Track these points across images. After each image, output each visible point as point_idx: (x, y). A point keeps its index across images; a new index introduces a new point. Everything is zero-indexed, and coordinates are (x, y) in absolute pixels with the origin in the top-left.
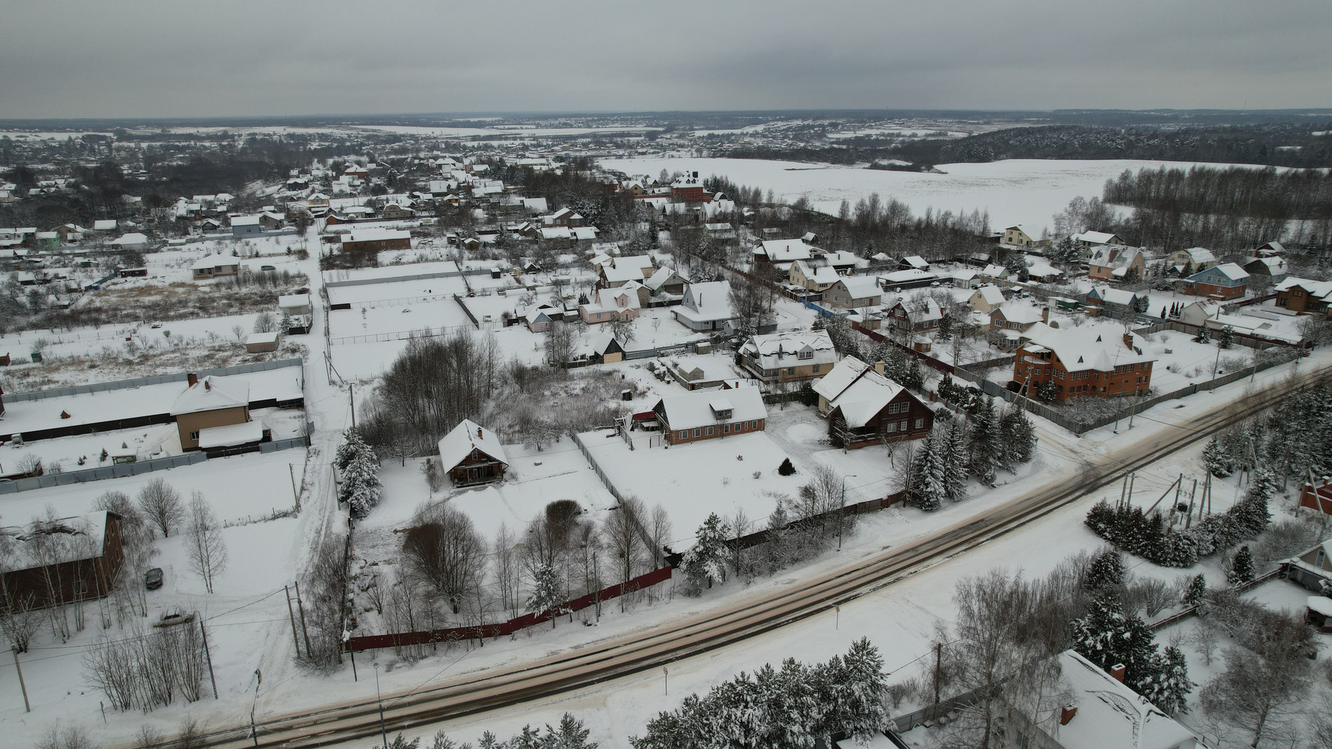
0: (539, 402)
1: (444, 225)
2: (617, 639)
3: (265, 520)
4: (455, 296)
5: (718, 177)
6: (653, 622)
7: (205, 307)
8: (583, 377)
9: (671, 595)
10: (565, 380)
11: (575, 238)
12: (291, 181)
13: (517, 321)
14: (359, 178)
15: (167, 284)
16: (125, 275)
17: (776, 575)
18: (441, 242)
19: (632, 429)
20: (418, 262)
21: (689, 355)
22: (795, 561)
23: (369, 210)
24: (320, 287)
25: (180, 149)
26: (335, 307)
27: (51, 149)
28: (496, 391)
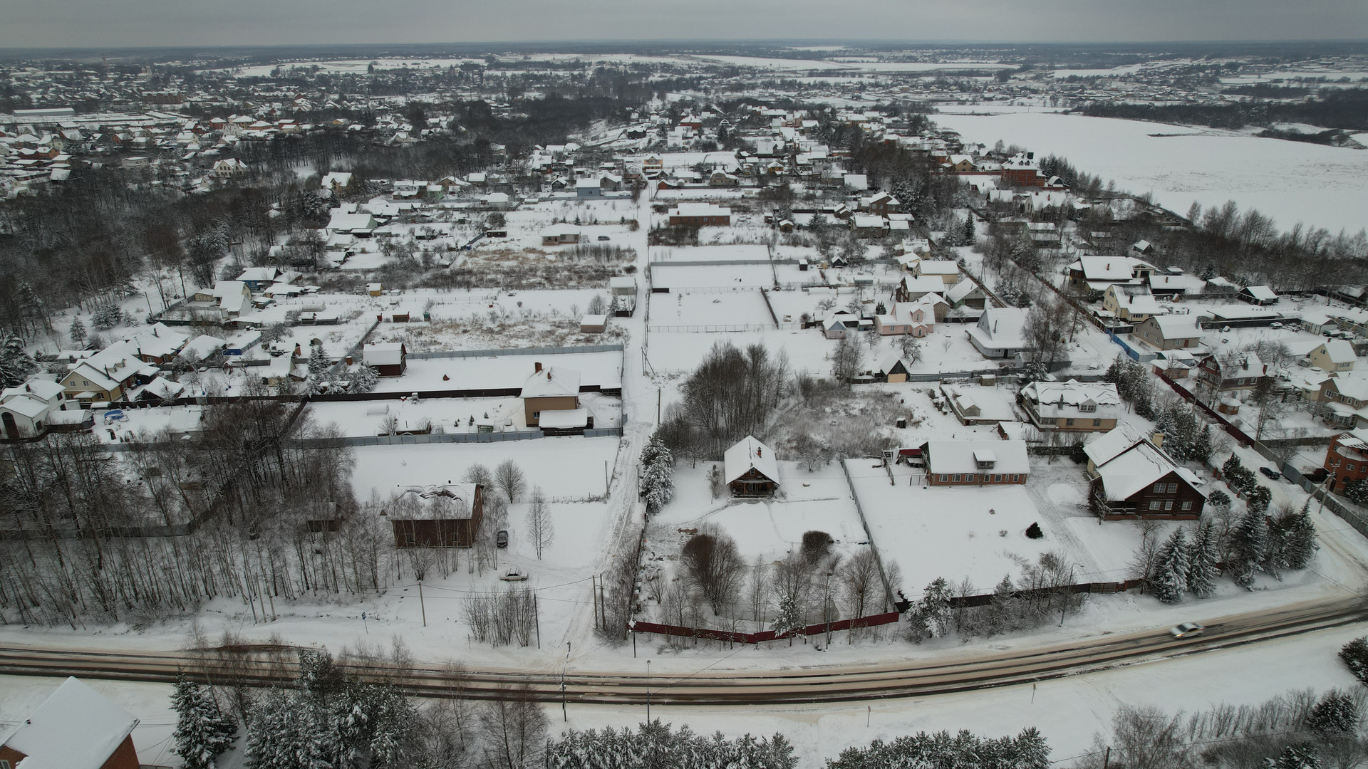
0: (819, 419)
1: (766, 197)
2: (840, 668)
3: (583, 501)
4: (762, 288)
5: (1057, 158)
6: (873, 660)
7: (550, 279)
8: (864, 396)
9: (894, 638)
10: (847, 397)
11: (887, 227)
12: (631, 130)
13: (814, 324)
14: (693, 128)
15: (522, 248)
16: (490, 235)
17: (993, 638)
18: (757, 219)
19: (898, 463)
20: (734, 243)
21: (972, 384)
22: (1014, 628)
23: (697, 175)
24: (646, 265)
25: (538, 79)
26: (656, 290)
27: (436, 77)
28: (783, 402)
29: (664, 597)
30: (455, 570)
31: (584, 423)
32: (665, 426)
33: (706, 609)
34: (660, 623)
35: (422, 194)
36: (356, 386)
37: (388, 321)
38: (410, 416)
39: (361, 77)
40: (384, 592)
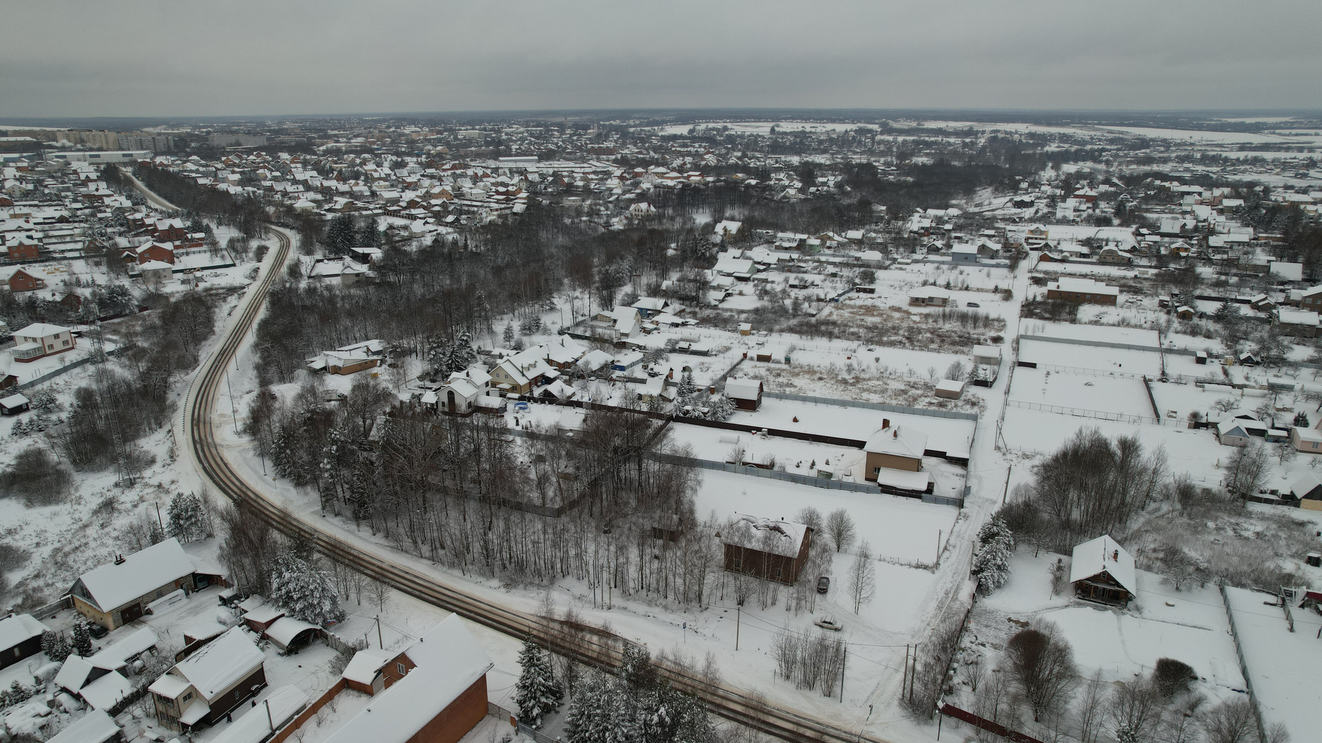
0: (1198, 533)
1: (1164, 280)
3: (910, 565)
4: (1145, 377)
7: (912, 339)
8: (1263, 518)
10: (1239, 515)
12: (1018, 199)
13: (1206, 425)
14: (1088, 201)
15: (888, 306)
16: (859, 290)
18: (1150, 302)
19: (1302, 606)
20: (1119, 325)
23: (1085, 250)
24: (1015, 337)
25: (928, 145)
26: (1021, 364)
27: (831, 140)
28: (1153, 506)
29: (981, 686)
30: (773, 604)
31: (924, 487)
32: (1010, 507)
33: (1026, 712)
34: (971, 712)
35: (801, 247)
36: (714, 414)
37: (752, 359)
38: (757, 449)
39: (763, 137)
40: (707, 609)
